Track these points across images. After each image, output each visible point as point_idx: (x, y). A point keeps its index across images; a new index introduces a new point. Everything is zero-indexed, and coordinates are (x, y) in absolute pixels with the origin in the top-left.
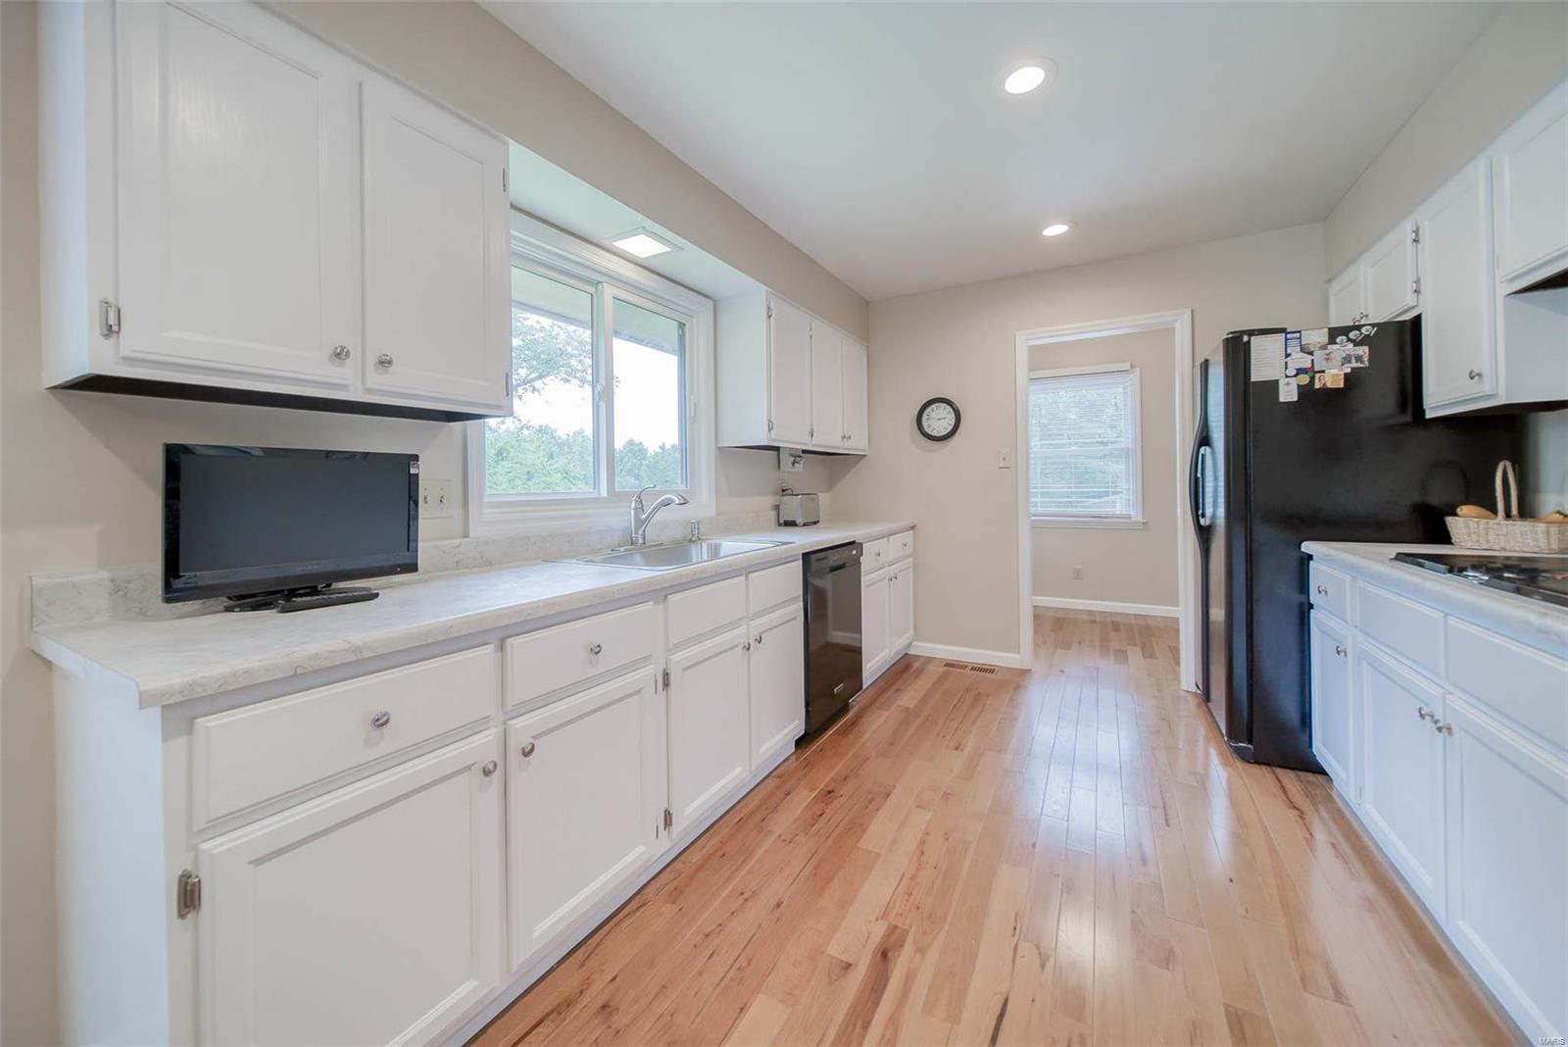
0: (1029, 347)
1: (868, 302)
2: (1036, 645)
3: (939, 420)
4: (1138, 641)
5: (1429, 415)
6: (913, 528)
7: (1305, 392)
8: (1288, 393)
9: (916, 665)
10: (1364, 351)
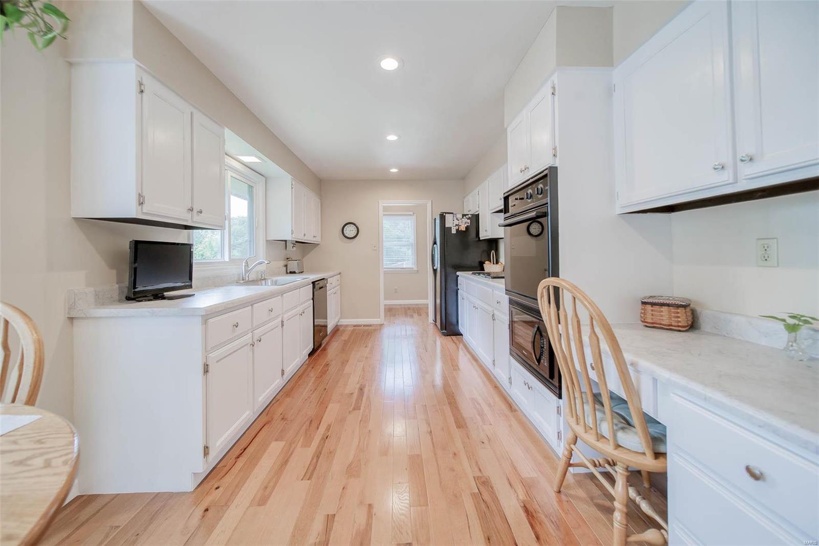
0: (383, 206)
1: (321, 180)
2: (385, 317)
3: (350, 231)
4: (416, 311)
5: (481, 239)
6: (340, 274)
7: (457, 230)
8: (454, 231)
9: (341, 329)
10: (469, 221)
